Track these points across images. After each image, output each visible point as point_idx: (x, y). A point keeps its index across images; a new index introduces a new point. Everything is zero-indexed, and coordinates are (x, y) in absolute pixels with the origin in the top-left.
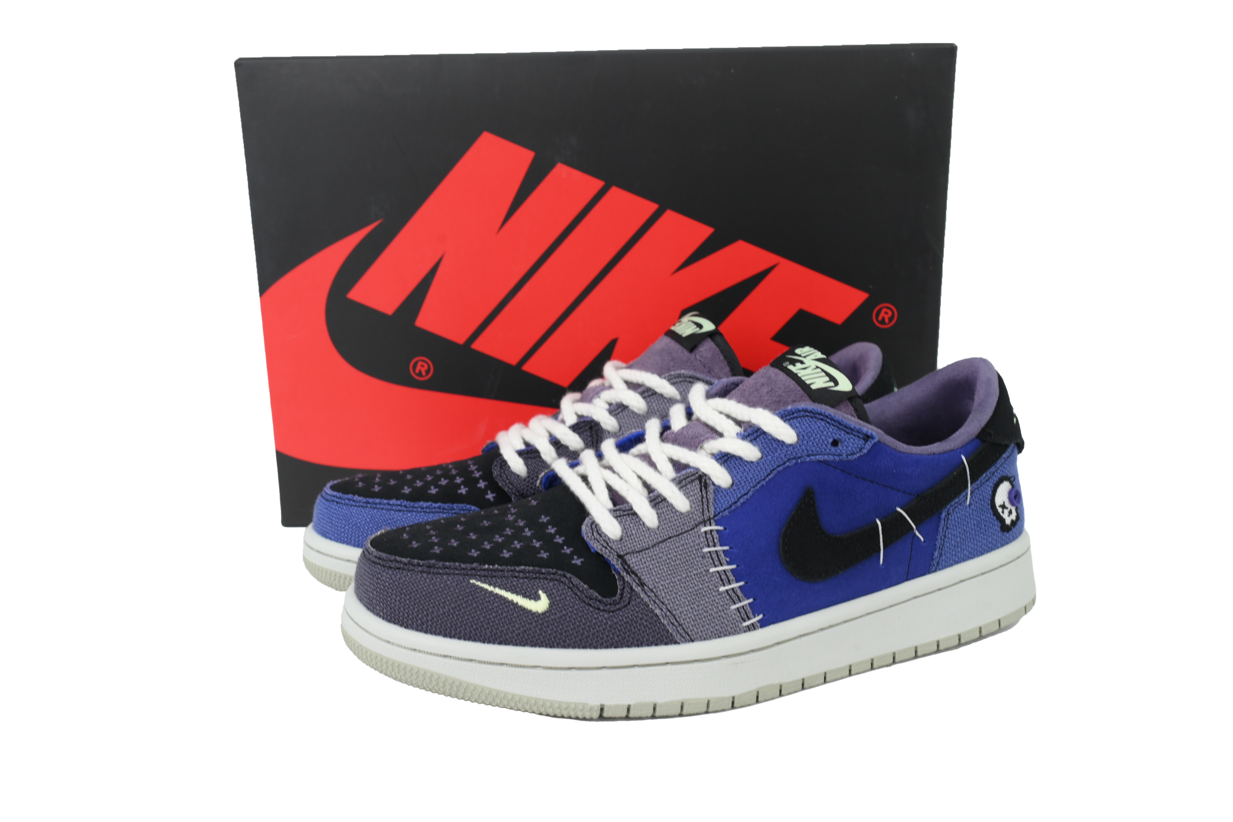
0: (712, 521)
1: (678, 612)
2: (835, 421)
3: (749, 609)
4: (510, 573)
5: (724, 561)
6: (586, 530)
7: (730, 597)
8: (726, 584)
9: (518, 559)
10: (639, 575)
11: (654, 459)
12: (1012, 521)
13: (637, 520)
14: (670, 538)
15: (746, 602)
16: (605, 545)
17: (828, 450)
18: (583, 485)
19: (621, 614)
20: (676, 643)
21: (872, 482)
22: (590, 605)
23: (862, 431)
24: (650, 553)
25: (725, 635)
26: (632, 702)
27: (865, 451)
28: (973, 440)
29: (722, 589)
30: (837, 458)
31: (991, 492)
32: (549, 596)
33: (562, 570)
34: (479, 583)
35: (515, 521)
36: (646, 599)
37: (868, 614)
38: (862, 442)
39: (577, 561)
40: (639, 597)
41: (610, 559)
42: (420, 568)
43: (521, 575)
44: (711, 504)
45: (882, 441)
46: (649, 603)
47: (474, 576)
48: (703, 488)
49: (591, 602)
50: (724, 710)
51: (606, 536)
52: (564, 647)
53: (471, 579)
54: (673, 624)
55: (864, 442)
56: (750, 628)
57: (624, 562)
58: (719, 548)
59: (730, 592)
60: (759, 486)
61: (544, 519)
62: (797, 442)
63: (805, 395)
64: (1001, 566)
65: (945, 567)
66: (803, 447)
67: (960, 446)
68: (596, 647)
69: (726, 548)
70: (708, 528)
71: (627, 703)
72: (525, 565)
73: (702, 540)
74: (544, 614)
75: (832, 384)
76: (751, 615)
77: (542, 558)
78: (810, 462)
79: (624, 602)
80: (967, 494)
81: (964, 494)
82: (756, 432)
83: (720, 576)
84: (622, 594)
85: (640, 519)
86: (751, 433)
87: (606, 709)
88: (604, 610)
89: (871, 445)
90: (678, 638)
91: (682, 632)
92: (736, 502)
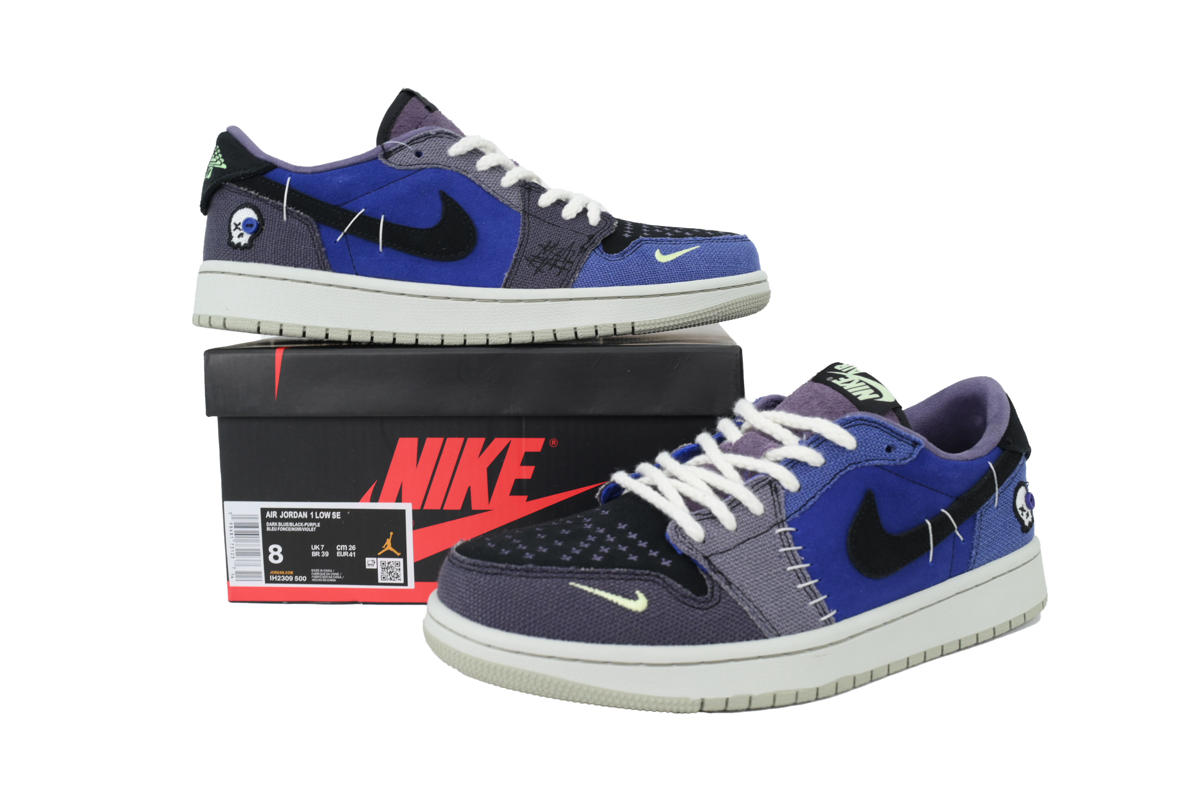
0: (785, 523)
1: (764, 608)
2: (888, 429)
3: (825, 605)
4: (606, 575)
5: (799, 560)
6: (671, 533)
7: (808, 593)
8: (803, 582)
9: (611, 561)
10: (725, 574)
11: (719, 467)
12: (1029, 522)
13: (717, 523)
14: (748, 539)
15: (822, 598)
16: (691, 547)
17: (883, 456)
18: (656, 493)
19: (714, 611)
20: (765, 637)
21: (921, 485)
22: (685, 604)
23: (911, 438)
24: (732, 553)
25: (807, 630)
26: (729, 696)
27: (914, 456)
28: (995, 449)
29: (800, 586)
30: (892, 463)
31: (1012, 496)
32: (647, 596)
33: (655, 571)
34: (578, 586)
35: (594, 529)
36: (735, 597)
37: (921, 609)
38: (911, 448)
39: (666, 563)
40: (728, 595)
41: (698, 559)
42: (518, 573)
43: (617, 577)
44: (782, 507)
45: (927, 447)
46: (737, 600)
47: (572, 579)
48: (774, 493)
49: (686, 600)
50: (809, 702)
51: (690, 538)
52: (665, 644)
53: (569, 581)
54: (760, 619)
55: (912, 448)
56: (828, 622)
57: (710, 563)
58: (793, 548)
59: (808, 589)
60: (825, 489)
61: (622, 526)
62: (857, 448)
63: (854, 406)
64: (1024, 564)
65: (980, 565)
66: (862, 453)
67: (986, 453)
68: (693, 644)
69: (800, 548)
70: (782, 530)
71: (725, 696)
72: (620, 567)
73: (778, 541)
74: (643, 612)
75: (877, 396)
76: (826, 610)
77: (632, 561)
78: (868, 466)
79: (715, 599)
80: (995, 498)
81: (992, 497)
82: (818, 439)
83: (797, 574)
84: (712, 593)
85: (719, 523)
86: (813, 440)
87: (706, 703)
88: (698, 608)
89: (919, 450)
90: (766, 632)
91: (769, 627)
92: (804, 505)
